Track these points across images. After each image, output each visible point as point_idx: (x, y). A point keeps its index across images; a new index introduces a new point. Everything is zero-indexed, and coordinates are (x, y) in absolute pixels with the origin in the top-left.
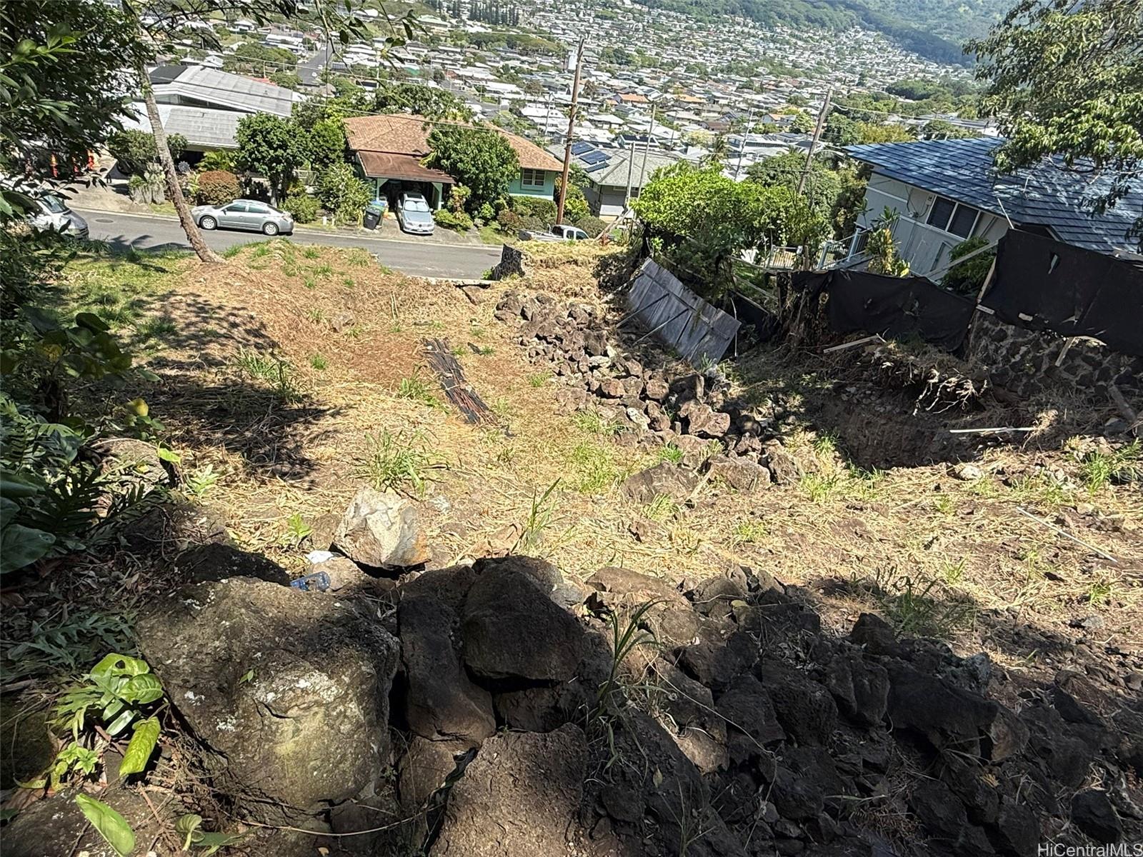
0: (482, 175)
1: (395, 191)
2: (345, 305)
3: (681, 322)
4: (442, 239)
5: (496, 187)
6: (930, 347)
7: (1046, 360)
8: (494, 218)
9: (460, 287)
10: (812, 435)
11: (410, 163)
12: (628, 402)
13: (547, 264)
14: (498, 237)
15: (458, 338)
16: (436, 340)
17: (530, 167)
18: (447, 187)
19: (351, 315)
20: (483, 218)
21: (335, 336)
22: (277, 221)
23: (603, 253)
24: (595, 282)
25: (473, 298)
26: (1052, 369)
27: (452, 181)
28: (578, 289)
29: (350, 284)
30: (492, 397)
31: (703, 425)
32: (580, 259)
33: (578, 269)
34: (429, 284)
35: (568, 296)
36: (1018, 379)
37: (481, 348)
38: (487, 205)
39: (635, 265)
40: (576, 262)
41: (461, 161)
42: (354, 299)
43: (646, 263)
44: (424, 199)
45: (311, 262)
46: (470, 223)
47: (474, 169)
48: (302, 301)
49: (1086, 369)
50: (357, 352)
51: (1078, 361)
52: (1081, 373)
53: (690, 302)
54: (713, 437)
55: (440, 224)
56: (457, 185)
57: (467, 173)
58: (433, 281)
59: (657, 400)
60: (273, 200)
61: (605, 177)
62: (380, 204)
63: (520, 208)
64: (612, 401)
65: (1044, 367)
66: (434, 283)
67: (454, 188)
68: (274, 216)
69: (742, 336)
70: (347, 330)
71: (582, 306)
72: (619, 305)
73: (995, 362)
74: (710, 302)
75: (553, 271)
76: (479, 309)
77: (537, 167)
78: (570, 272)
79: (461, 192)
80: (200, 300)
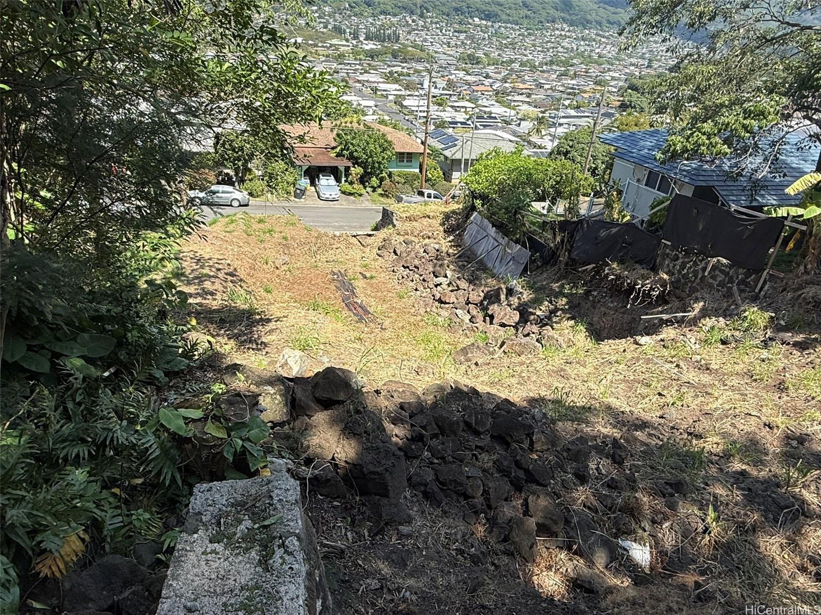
0: (370, 160)
1: (313, 173)
2: (283, 252)
3: (495, 253)
4: (345, 203)
5: (379, 166)
6: (637, 266)
7: (700, 272)
8: (379, 187)
9: (354, 236)
10: (572, 322)
11: (323, 153)
12: (458, 306)
13: (410, 219)
14: (382, 199)
15: (354, 269)
16: (340, 272)
17: (402, 151)
18: (347, 169)
19: (287, 258)
20: (372, 187)
21: (277, 272)
22: (239, 199)
23: (447, 210)
24: (441, 229)
25: (363, 243)
26: (703, 277)
27: (350, 164)
28: (430, 234)
29: (285, 238)
30: (374, 306)
31: (502, 319)
32: (432, 214)
33: (430, 221)
34: (335, 236)
35: (424, 239)
36: (686, 284)
37: (368, 275)
38: (374, 179)
39: (468, 217)
40: (429, 217)
41: (356, 151)
42: (288, 248)
43: (474, 215)
44: (332, 177)
45: (261, 226)
46: (363, 191)
47: (364, 156)
48: (257, 251)
49: (721, 277)
50: (291, 281)
51: (717, 272)
52: (719, 279)
53: (500, 240)
54: (510, 326)
55: (344, 193)
56: (354, 167)
57: (360, 159)
58: (338, 234)
59: (476, 304)
60: (236, 184)
61: (455, 153)
62: (304, 182)
63: (397, 179)
64: (447, 306)
65: (700, 276)
66: (338, 235)
67: (352, 169)
68: (237, 195)
69: (532, 261)
70: (285, 267)
71: (432, 245)
72: (457, 244)
73: (673, 274)
74: (512, 240)
75: (414, 223)
76: (367, 250)
77: (407, 151)
78: (425, 223)
79: (357, 171)
80: (198, 255)
